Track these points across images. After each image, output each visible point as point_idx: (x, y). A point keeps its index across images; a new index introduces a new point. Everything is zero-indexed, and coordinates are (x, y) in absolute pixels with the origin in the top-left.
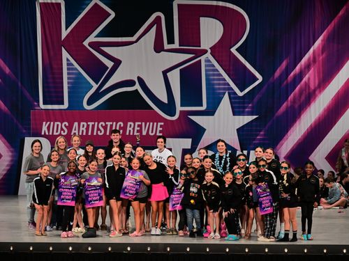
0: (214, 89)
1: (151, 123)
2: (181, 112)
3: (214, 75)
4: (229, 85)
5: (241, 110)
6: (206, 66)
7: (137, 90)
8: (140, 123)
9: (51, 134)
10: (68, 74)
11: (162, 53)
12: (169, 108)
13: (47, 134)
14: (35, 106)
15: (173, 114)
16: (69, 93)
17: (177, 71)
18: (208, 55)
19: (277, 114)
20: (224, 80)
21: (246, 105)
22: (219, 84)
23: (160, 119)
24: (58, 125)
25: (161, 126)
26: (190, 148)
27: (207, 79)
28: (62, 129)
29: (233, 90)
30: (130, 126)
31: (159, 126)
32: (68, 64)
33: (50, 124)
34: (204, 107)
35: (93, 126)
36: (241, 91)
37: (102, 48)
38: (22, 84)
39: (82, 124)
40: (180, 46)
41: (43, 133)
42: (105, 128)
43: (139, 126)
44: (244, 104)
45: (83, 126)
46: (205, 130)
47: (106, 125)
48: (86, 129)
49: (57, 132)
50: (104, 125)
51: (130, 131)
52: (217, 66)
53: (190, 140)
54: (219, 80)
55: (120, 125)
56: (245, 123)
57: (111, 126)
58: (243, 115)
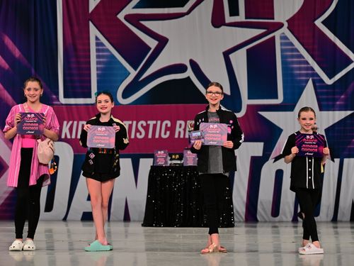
0: (293, 75)
2: (249, 106)
3: (292, 56)
4: (312, 69)
5: (331, 103)
6: (282, 44)
7: (189, 77)
9: (73, 137)
10: (98, 57)
11: (223, 27)
13: (69, 137)
14: (53, 100)
15: (237, 109)
16: (99, 82)
17: (243, 52)
18: (285, 30)
20: (307, 63)
21: (336, 97)
22: (300, 69)
26: (261, 155)
27: (284, 63)
29: (318, 75)
30: (180, 126)
32: (98, 44)
33: (72, 124)
34: (280, 100)
35: (131, 126)
36: (330, 78)
37: (142, 22)
38: (36, 71)
40: (246, 18)
41: (63, 137)
42: (146, 128)
44: (334, 95)
46: (282, 130)
47: (148, 125)
50: (145, 124)
51: (180, 132)
52: (297, 45)
53: (262, 144)
54: (300, 63)
55: (167, 125)
56: (336, 121)
57: (155, 126)
58: (334, 110)
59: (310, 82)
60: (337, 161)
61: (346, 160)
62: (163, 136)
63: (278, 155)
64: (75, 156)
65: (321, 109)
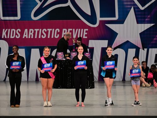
0: (123, 5)
2: (100, 21)
4: (134, 2)
5: (143, 20)
7: (69, 6)
8: (71, 30)
9: (8, 37)
12: (92, 18)
13: (6, 37)
15: (94, 23)
16: (21, 8)
21: (146, 16)
22: (127, 2)
23: (85, 26)
24: (13, 31)
25: (86, 31)
26: (106, 46)
28: (16, 34)
29: (137, 5)
30: (65, 31)
33: (8, 31)
34: (116, 18)
35: (38, 32)
36: (143, 6)
39: (30, 30)
41: (3, 37)
42: (47, 33)
45: (31, 31)
46: (117, 34)
47: (48, 31)
48: (33, 34)
49: (13, 36)
50: (46, 31)
53: (107, 41)
55: (57, 31)
56: (146, 29)
57: (51, 32)
58: (144, 23)
59: (132, 9)
60: (146, 49)
61: (150, 49)
62: (56, 37)
63: (115, 47)
64: (9, 47)
65: (138, 23)
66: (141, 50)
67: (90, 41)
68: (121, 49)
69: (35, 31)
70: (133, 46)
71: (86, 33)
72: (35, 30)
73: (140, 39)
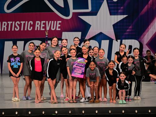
1: (53, 22)
2: (74, 13)
5: (116, 11)
8: (44, 22)
12: (65, 10)
15: (67, 15)
19: (140, 14)
21: (119, 8)
23: (59, 18)
25: (59, 24)
30: (38, 24)
31: (58, 24)
34: (89, 10)
35: (12, 24)
39: (4, 23)
42: (20, 25)
43: (44, 24)
46: (91, 26)
48: (7, 26)
50: (19, 23)
51: (38, 27)
53: (81, 33)
55: (31, 23)
56: (119, 20)
57: (24, 24)
58: (117, 15)
60: (119, 41)
61: (123, 41)
63: (89, 38)
65: (111, 14)
66: (114, 41)
67: (63, 33)
68: (94, 41)
69: (9, 24)
70: (106, 37)
71: (60, 26)
72: (8, 22)
73: (113, 31)
